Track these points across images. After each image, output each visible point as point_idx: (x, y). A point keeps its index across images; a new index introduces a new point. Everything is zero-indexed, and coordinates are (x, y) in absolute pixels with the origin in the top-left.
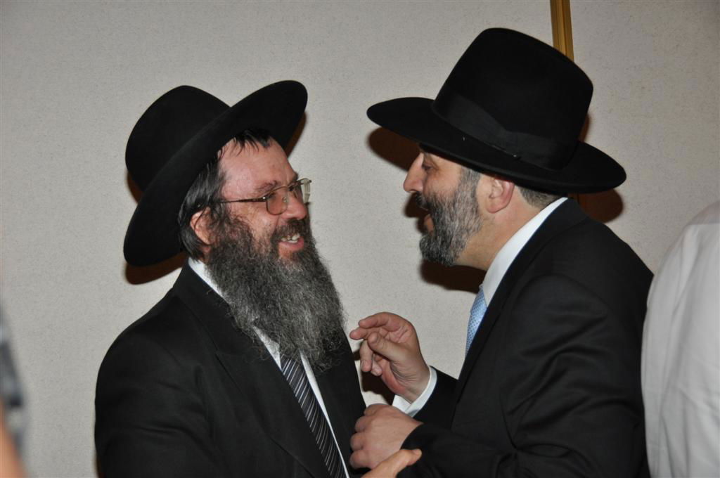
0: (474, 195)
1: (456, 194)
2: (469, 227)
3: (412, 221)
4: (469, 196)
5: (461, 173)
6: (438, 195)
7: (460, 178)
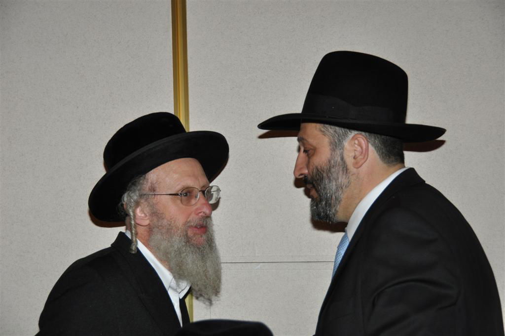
0: (342, 159)
1: (330, 161)
2: (342, 184)
3: (301, 190)
4: (339, 159)
5: (330, 145)
6: (319, 167)
7: (331, 149)
